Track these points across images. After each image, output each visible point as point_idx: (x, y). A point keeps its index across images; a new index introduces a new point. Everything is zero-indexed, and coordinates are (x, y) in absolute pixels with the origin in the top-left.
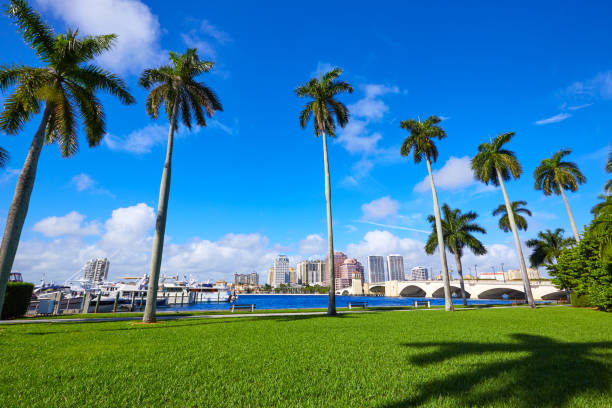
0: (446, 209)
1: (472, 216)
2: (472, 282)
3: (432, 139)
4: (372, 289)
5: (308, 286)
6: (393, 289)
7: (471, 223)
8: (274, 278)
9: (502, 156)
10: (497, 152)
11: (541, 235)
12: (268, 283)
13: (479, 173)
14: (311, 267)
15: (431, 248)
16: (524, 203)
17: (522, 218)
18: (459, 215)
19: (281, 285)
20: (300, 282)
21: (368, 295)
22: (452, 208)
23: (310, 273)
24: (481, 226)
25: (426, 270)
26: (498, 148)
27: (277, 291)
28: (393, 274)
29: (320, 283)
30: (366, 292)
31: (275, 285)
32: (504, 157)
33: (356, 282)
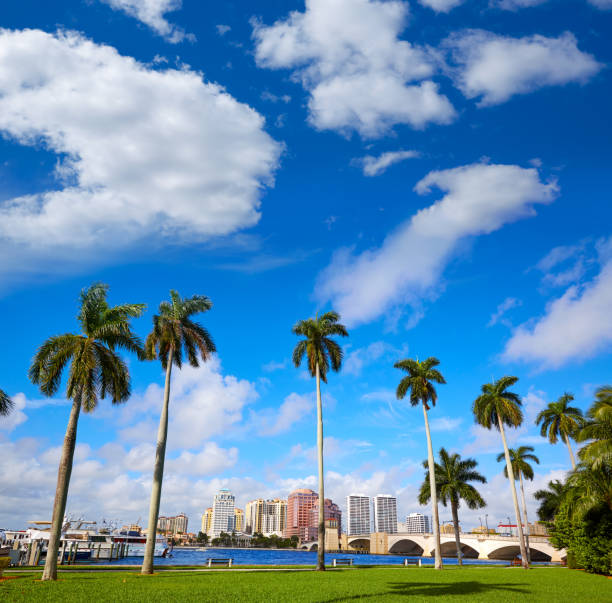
0: (443, 454)
1: (471, 463)
2: (481, 537)
3: (429, 381)
4: (352, 544)
5: (261, 536)
6: (381, 543)
7: (471, 470)
8: (212, 524)
9: (503, 399)
10: (500, 395)
11: (551, 484)
12: (203, 532)
13: (479, 418)
14: (266, 509)
15: (424, 498)
16: (531, 449)
17: (528, 466)
18: (458, 461)
19: (222, 534)
20: (249, 530)
21: (348, 552)
22: (451, 453)
23: (264, 517)
24: (482, 474)
25: (426, 518)
26: (501, 390)
27: (215, 542)
28: (381, 523)
29: (279, 534)
30: (345, 547)
31: (213, 535)
32: (506, 401)
33: (331, 533)
